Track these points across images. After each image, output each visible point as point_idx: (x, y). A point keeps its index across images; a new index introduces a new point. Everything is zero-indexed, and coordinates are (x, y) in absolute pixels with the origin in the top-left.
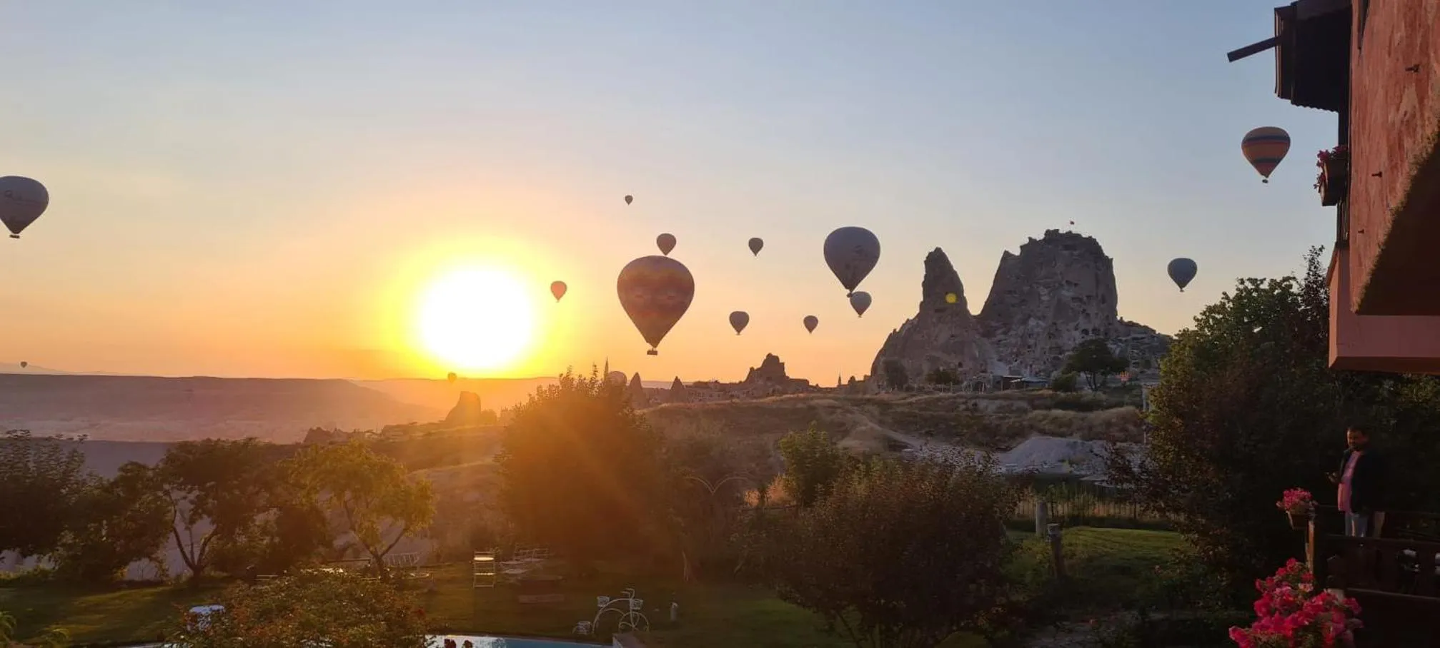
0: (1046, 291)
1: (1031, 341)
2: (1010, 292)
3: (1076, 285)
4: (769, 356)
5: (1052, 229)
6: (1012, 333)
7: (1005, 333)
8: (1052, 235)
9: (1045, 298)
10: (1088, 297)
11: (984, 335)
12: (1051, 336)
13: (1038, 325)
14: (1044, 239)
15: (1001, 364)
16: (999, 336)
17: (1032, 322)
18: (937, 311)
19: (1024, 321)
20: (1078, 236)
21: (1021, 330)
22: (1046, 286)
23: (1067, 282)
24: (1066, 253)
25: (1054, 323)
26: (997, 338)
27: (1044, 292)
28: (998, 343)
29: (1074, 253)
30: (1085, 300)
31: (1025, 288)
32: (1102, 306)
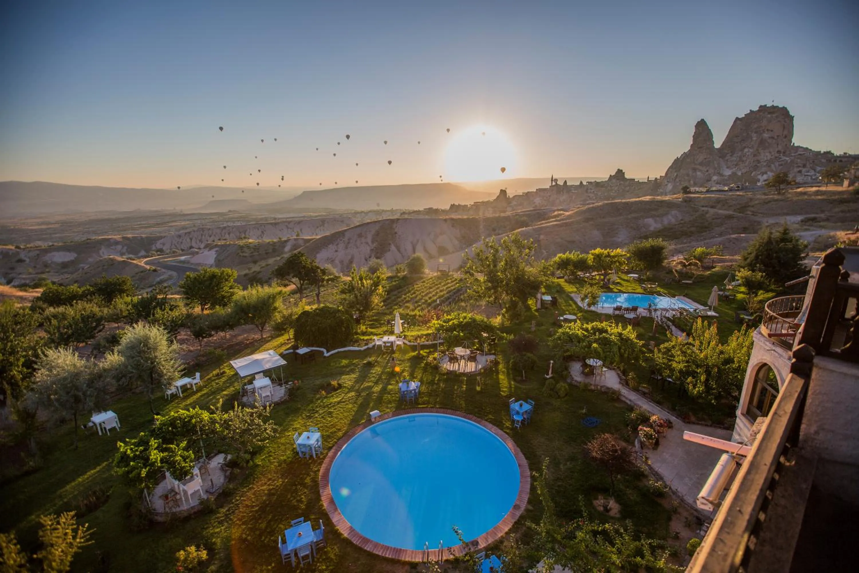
0: (755, 135)
1: (744, 159)
2: (737, 137)
3: (772, 131)
4: (619, 170)
5: (763, 104)
6: (735, 155)
7: (731, 156)
8: (763, 108)
9: (754, 139)
10: (778, 136)
11: (720, 157)
12: (755, 156)
13: (749, 151)
14: (758, 110)
15: (728, 170)
16: (728, 157)
17: (746, 150)
18: (699, 148)
19: (742, 150)
20: (777, 107)
21: (740, 153)
22: (756, 132)
23: (768, 130)
24: (769, 116)
25: (757, 150)
26: (727, 158)
27: (755, 137)
28: (727, 160)
29: (774, 115)
30: (776, 137)
31: (745, 134)
32: (784, 140)
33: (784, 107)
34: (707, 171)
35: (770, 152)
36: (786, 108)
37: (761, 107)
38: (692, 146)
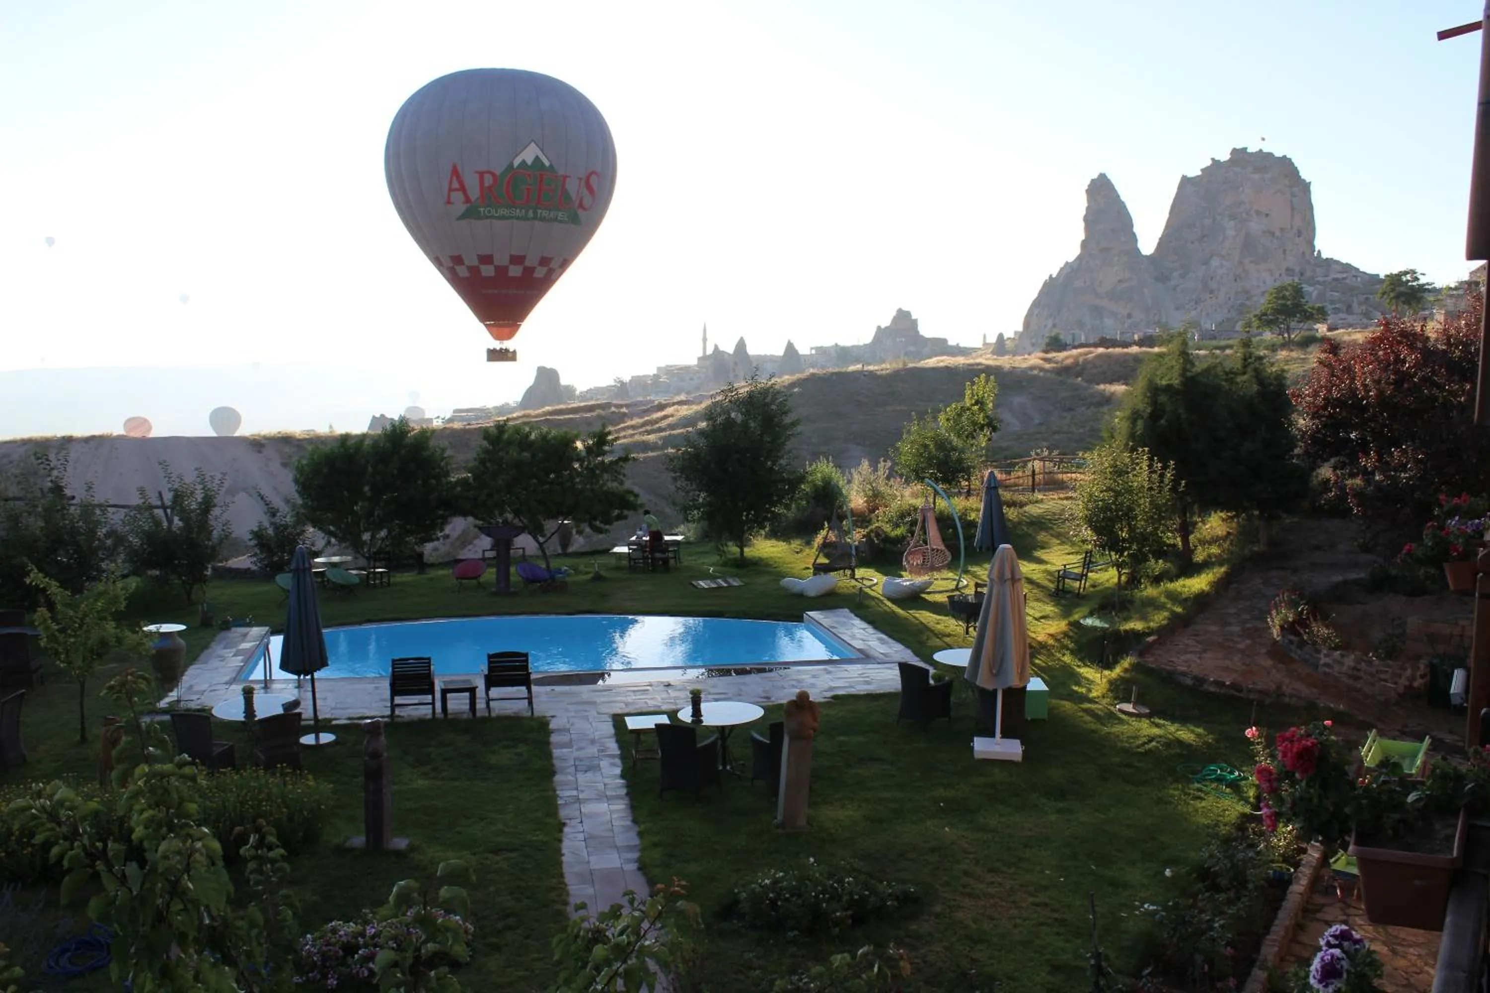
0: (1232, 223)
1: (1214, 286)
2: (1188, 226)
3: (1267, 215)
4: (900, 311)
5: (1239, 147)
6: (1191, 276)
7: (1183, 277)
8: (1240, 156)
9: (1231, 233)
10: (1282, 230)
11: (1157, 280)
12: (1236, 278)
13: (1222, 267)
14: (1230, 160)
16: (1176, 280)
17: (1215, 262)
18: (1101, 251)
19: (1206, 262)
20: (1270, 155)
21: (1202, 272)
22: (1232, 217)
23: (1258, 213)
24: (1256, 176)
25: (1241, 263)
26: (1173, 283)
27: (1230, 225)
28: (1175, 288)
29: (1267, 176)
30: (1278, 233)
31: (1208, 222)
32: (1297, 240)
33: (1285, 157)
34: (1129, 316)
35: (1271, 271)
36: (1290, 160)
37: (1235, 152)
38: (1084, 244)
